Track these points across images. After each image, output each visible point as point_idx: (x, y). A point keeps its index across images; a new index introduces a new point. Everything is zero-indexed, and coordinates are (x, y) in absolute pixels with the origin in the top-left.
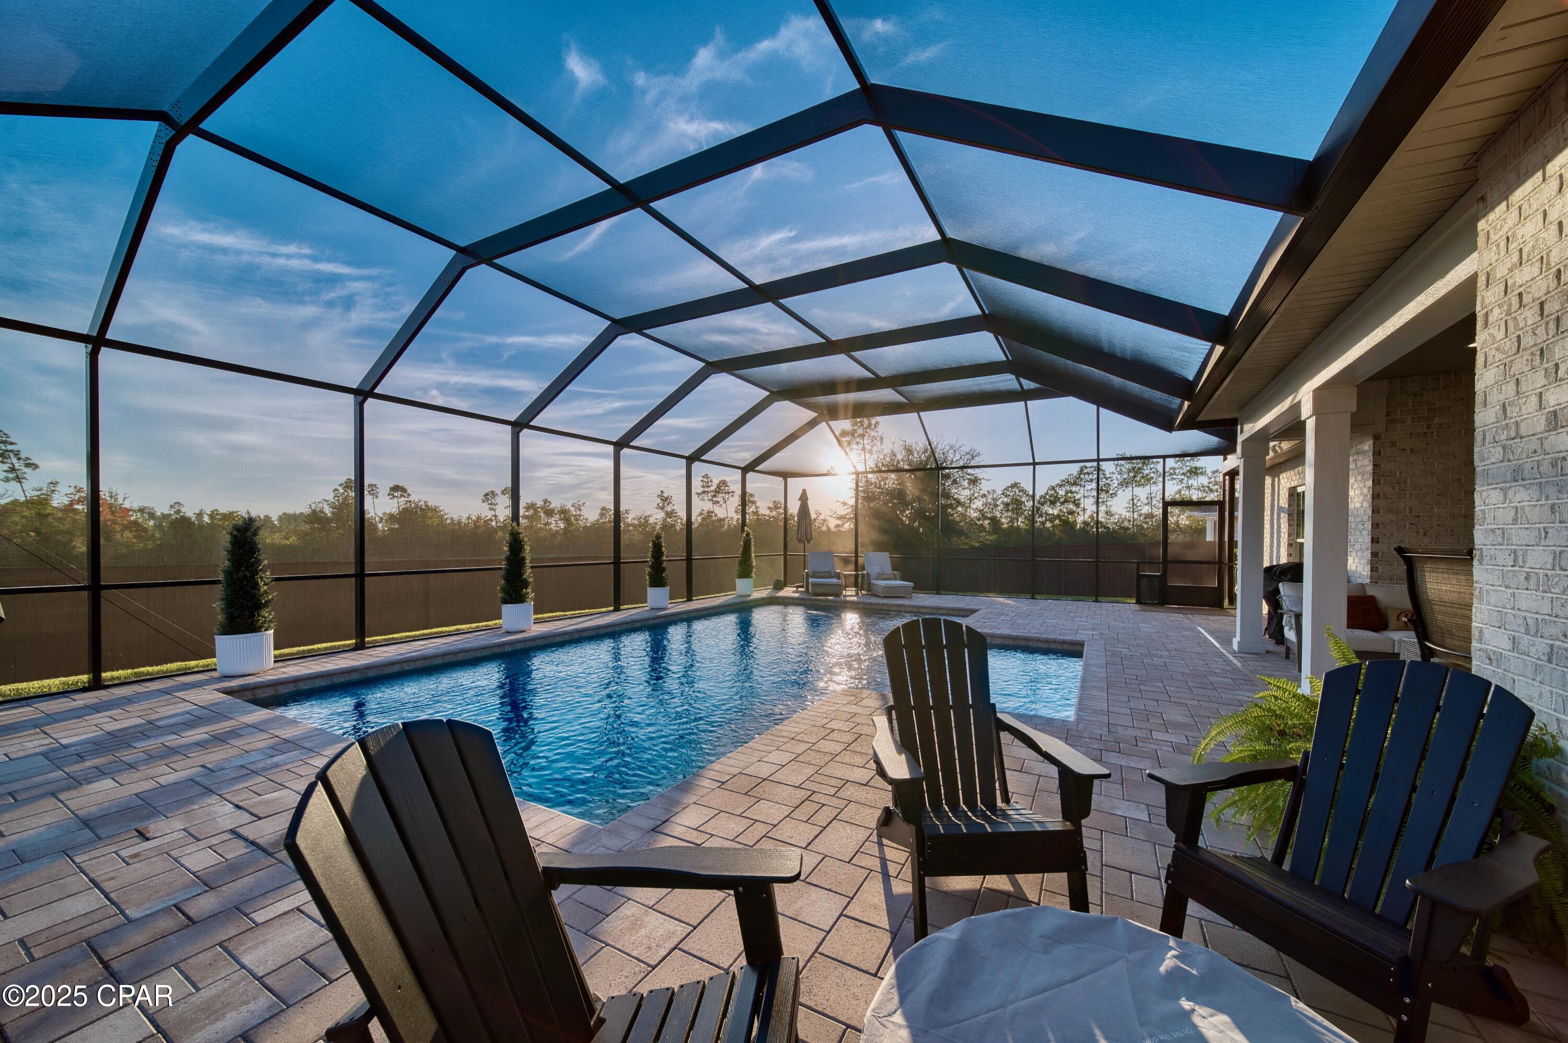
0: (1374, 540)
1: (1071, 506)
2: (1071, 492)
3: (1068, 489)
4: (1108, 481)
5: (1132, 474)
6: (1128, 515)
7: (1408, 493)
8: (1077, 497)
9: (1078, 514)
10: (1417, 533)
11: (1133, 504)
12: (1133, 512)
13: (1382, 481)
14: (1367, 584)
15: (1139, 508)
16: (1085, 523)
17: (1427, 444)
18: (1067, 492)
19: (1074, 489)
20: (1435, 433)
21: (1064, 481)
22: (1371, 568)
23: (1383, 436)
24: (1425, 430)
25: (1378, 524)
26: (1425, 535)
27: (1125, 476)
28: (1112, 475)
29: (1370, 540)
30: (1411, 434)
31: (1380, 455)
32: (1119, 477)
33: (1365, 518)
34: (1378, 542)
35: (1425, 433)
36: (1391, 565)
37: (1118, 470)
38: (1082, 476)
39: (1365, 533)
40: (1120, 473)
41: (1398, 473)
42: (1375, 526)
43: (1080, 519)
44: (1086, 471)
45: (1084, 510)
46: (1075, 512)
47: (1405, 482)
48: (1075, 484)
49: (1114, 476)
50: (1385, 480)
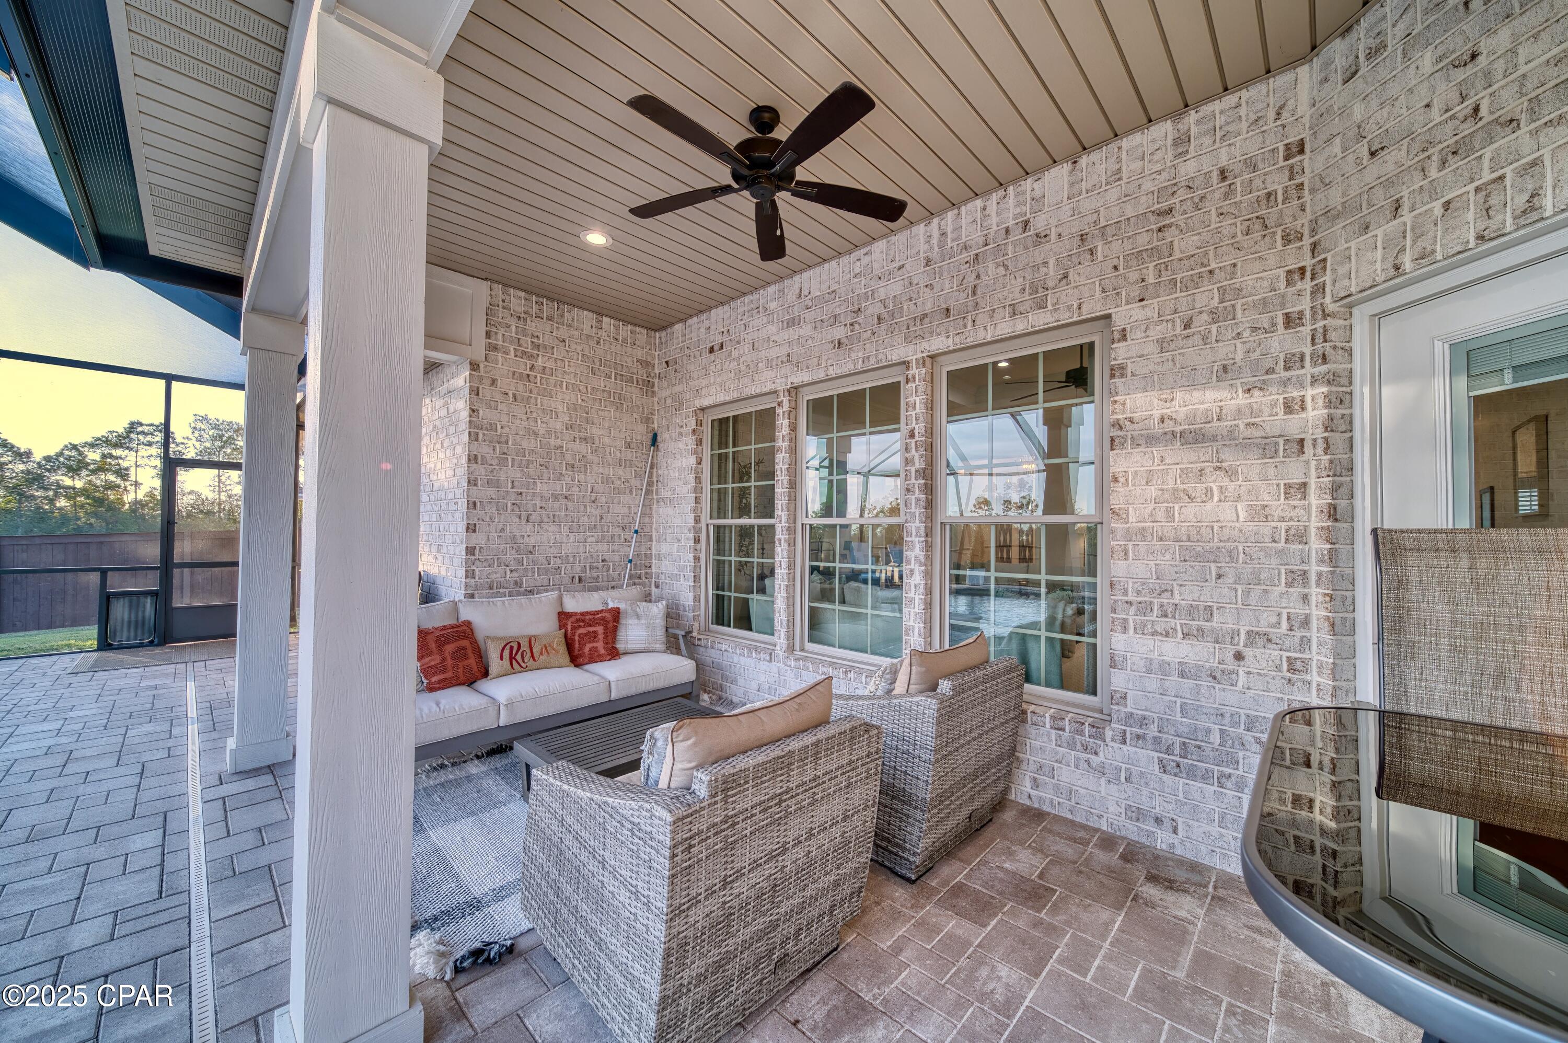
0: (471, 529)
1: (111, 477)
2: (111, 456)
3: (107, 451)
4: (180, 449)
5: (218, 444)
6: (211, 496)
7: (509, 458)
8: (125, 464)
9: (125, 489)
10: (520, 517)
11: (220, 481)
12: (219, 492)
13: (481, 436)
14: (460, 601)
15: (228, 488)
16: (136, 502)
17: (531, 392)
18: (104, 456)
19: (118, 452)
20: (539, 378)
21: (99, 439)
22: (467, 571)
23: (482, 366)
24: (528, 372)
25: (475, 503)
26: (528, 521)
27: (208, 445)
28: (185, 441)
29: (465, 527)
30: (514, 373)
31: (478, 394)
32: (197, 444)
33: (459, 493)
34: (474, 531)
35: (528, 375)
36: (490, 566)
37: (197, 435)
38: (133, 436)
39: (458, 515)
40: (200, 439)
41: (499, 427)
42: (471, 505)
43: (129, 498)
44: (140, 429)
45: (137, 484)
46: (119, 486)
47: (507, 442)
48: (116, 446)
49: (190, 443)
50: (484, 434)
